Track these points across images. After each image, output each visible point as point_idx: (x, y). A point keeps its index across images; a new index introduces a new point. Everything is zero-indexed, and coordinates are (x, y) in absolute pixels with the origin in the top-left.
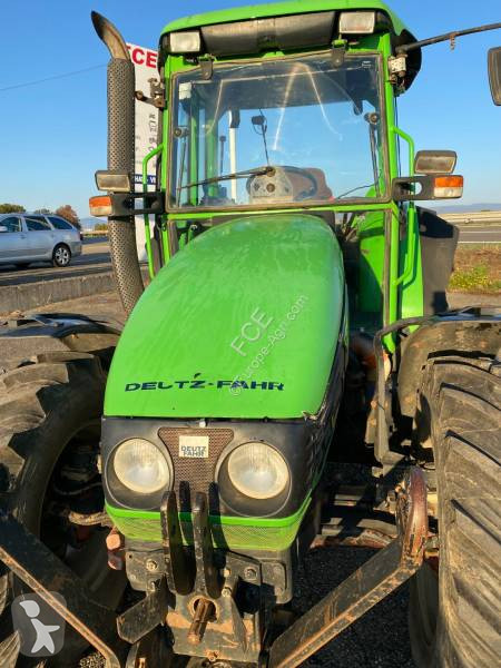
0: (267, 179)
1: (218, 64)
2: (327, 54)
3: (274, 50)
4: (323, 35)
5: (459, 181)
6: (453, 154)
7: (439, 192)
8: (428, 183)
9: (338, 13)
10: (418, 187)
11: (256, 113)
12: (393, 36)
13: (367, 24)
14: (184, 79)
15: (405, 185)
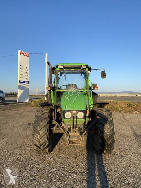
0: (72, 86)
1: (65, 70)
2: (80, 70)
3: (73, 69)
4: (80, 68)
5: (98, 88)
6: (97, 84)
7: (95, 89)
8: (94, 88)
9: (82, 65)
10: (93, 88)
11: (65, 74)
12: (88, 68)
13: (86, 67)
14: (59, 71)
15: (91, 88)
